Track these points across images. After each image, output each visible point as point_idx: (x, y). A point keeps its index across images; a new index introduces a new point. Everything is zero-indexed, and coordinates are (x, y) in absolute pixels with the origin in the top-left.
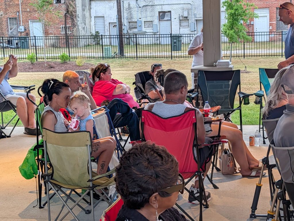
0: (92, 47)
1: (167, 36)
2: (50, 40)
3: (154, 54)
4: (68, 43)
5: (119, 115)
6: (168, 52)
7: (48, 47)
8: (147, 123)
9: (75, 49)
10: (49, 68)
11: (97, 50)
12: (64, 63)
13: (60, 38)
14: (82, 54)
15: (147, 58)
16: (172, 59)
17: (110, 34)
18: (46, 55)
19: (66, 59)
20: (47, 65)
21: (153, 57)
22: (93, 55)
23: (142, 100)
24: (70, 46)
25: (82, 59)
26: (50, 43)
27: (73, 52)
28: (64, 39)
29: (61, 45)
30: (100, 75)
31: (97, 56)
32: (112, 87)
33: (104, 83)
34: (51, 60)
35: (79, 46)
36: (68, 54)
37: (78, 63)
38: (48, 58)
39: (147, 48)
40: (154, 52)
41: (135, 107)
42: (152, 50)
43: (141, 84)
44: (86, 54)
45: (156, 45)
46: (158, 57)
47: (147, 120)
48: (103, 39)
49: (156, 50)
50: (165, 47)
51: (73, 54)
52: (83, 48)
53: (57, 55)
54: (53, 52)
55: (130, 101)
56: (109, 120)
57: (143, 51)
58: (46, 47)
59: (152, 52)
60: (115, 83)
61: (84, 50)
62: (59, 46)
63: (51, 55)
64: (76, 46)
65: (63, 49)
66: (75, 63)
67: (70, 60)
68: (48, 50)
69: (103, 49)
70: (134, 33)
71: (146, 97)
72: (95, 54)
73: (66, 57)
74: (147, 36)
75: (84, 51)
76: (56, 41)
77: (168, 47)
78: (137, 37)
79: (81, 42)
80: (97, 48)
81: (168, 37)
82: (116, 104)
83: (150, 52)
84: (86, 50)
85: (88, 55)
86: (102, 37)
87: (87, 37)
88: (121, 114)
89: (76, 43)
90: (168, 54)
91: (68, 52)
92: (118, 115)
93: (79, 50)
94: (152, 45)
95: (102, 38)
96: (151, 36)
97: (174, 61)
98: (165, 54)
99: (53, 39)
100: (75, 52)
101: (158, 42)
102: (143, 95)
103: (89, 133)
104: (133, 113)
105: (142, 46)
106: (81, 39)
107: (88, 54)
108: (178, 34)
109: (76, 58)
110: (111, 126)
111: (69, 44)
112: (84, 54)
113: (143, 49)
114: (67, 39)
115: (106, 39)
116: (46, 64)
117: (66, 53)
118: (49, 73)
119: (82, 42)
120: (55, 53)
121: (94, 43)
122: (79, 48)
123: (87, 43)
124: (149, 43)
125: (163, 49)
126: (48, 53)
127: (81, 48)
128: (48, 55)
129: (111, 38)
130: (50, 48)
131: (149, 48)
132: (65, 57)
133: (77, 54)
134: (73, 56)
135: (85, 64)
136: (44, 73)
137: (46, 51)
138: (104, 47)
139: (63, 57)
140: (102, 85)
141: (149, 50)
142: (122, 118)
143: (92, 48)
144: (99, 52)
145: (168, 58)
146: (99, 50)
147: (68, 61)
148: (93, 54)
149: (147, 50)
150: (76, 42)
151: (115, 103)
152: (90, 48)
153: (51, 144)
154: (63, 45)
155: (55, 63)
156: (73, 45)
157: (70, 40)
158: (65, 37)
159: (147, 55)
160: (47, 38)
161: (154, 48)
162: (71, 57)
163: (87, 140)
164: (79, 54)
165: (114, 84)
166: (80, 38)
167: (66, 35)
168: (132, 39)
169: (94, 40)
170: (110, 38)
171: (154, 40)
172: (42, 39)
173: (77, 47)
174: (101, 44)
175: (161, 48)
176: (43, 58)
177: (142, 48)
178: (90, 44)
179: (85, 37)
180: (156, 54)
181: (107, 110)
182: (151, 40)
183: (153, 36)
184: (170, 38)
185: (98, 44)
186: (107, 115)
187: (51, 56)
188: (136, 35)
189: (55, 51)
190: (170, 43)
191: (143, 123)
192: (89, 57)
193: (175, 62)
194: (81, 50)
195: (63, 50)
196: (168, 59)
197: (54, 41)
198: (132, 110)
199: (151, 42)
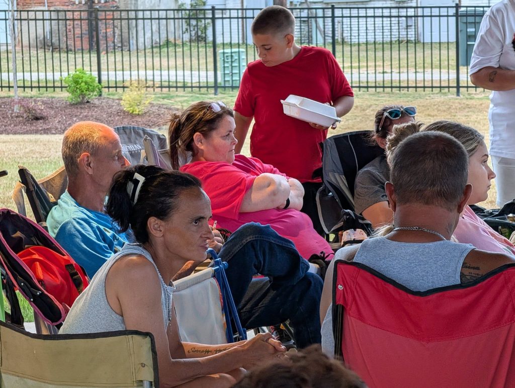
0: (179, 50)
1: (444, 12)
2: (32, 23)
3: (396, 77)
4: (94, 33)
5: (262, 281)
6: (444, 71)
7: (26, 50)
8: (354, 308)
9: (119, 58)
10: (28, 120)
11: (195, 62)
12: (81, 103)
13: (69, 15)
14: (142, 72)
15: (372, 90)
16: (458, 93)
17: (242, 6)
18: (20, 75)
19: (88, 89)
20: (22, 109)
21: (392, 87)
22: (180, 79)
23: (345, 233)
24: (103, 46)
25: (143, 91)
26: (33, 36)
27: (112, 66)
28: (81, 20)
29: (70, 42)
30: (192, 140)
31: (195, 80)
32: (239, 184)
33: (211, 169)
34: (35, 92)
35: (133, 47)
36: (95, 74)
37: (128, 106)
38: (24, 87)
39: (371, 54)
40: (395, 70)
41: (319, 254)
42: (387, 63)
43: (343, 177)
44: (157, 73)
45: (403, 45)
46: (408, 87)
47: (354, 299)
48: (218, 23)
49: (404, 63)
50: (436, 52)
51: (112, 73)
52: (149, 54)
53: (57, 76)
54: (42, 67)
55: (301, 232)
56: (224, 299)
57: (355, 64)
58: (18, 49)
59: (388, 69)
60: (248, 171)
61: (149, 60)
62: (63, 46)
63: (35, 75)
64: (124, 45)
65: (79, 56)
66: (119, 104)
67: (100, 95)
68: (26, 58)
69: (218, 58)
70: (327, 4)
71: (360, 221)
72: (188, 73)
73: (86, 83)
74: (370, 12)
75: (149, 64)
76: (55, 27)
77: (444, 52)
78: (336, 15)
79: (141, 33)
80: (195, 53)
81: (448, 16)
82: (252, 244)
83: (380, 69)
84: (157, 60)
85: (165, 78)
86: (213, 14)
87: (163, 14)
88: (267, 278)
89: (125, 35)
90: (444, 77)
91: (95, 67)
92: (257, 283)
93: (134, 59)
94: (387, 46)
95: (213, 19)
96: (386, 12)
97: (464, 101)
98: (436, 77)
99: (43, 20)
100: (119, 66)
101: (412, 32)
102: (348, 214)
103: (148, 339)
104: (312, 275)
105: (355, 49)
106: (141, 22)
107: (165, 73)
108: (483, 7)
109: (124, 87)
110: (232, 320)
111: (101, 37)
112: (150, 72)
113: (355, 59)
114: (94, 23)
115: (226, 21)
116: (16, 108)
117: (87, 68)
118: (26, 137)
119: (146, 33)
120: (49, 68)
121: (186, 37)
122: (134, 54)
123: (163, 36)
124: (379, 39)
125: (428, 60)
126: (27, 68)
127: (141, 54)
128: (27, 75)
129: (246, 18)
130: (34, 52)
131: (379, 54)
132: (83, 84)
133: (127, 73)
134: (112, 78)
135: (155, 109)
136: (11, 137)
137: (19, 62)
138: (220, 51)
139: (77, 82)
140: (206, 175)
141: (379, 63)
142: (272, 293)
143: (179, 54)
144: (203, 67)
145: (446, 90)
146: (202, 61)
147: (93, 97)
148: (180, 73)
149: (371, 64)
150: (125, 30)
151: (249, 239)
152: (172, 54)
153: (17, 378)
154: (78, 43)
155: (50, 104)
156: (114, 42)
157: (101, 26)
158: (86, 13)
159: (371, 78)
160: (24, 15)
161: (395, 54)
162: (104, 84)
163: (143, 365)
164: (134, 73)
165: (244, 175)
166: (136, 19)
167: (91, 7)
168: (320, 21)
169: (185, 26)
170: (242, 18)
171: (395, 27)
172: (6, 20)
173: (126, 49)
174: (210, 38)
175: (420, 54)
176: (9, 87)
177: (355, 54)
178: (171, 39)
179: (155, 14)
180: (404, 77)
181: (217, 263)
182: (387, 28)
183: (394, 12)
184: (453, 20)
185: (200, 39)
186: (218, 280)
187: (35, 78)
188: (333, 8)
189: (49, 62)
190: (453, 39)
191: (340, 310)
192: (166, 84)
193: (468, 106)
194: (142, 59)
195: (79, 61)
196: (445, 94)
197: (47, 29)
198: (308, 267)
199: (387, 33)
